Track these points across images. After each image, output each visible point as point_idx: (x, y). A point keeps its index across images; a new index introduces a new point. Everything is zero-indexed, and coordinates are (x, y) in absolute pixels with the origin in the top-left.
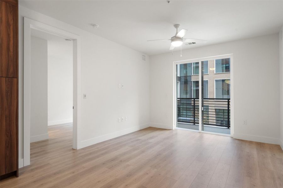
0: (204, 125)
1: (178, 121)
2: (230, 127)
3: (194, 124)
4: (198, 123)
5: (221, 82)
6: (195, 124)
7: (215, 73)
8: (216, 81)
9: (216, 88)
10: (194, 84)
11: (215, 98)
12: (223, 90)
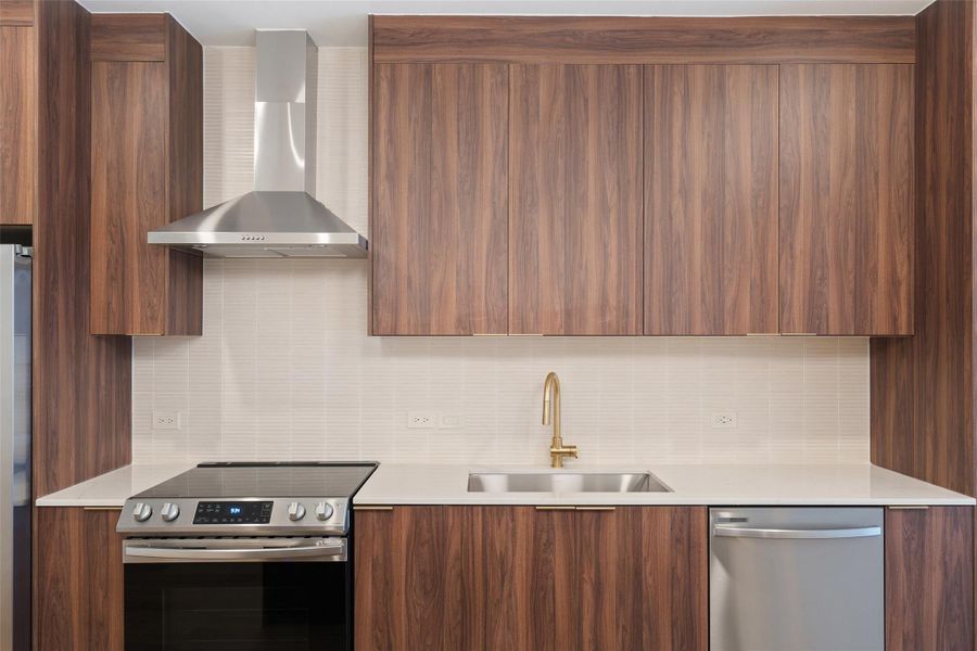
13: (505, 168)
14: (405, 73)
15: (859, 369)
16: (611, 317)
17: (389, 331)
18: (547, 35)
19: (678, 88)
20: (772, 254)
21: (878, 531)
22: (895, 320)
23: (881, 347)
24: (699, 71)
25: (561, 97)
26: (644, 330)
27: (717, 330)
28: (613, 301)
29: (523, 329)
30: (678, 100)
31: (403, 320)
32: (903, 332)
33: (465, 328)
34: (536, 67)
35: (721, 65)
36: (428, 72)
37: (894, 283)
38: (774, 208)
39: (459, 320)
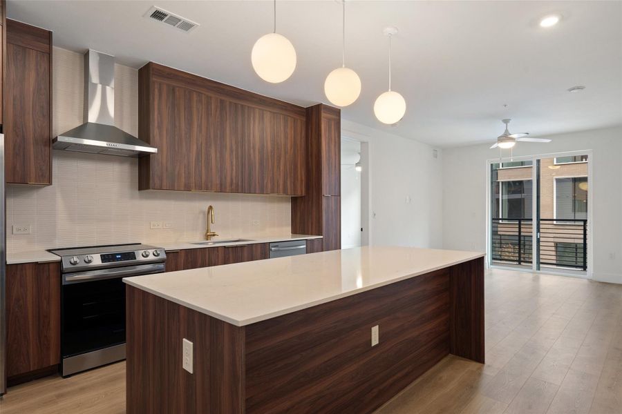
0: (541, 265)
1: (494, 259)
2: (586, 267)
3: (520, 264)
4: (531, 262)
5: (570, 184)
6: (522, 263)
7: (555, 163)
8: (558, 181)
9: (557, 197)
10: (504, 187)
11: (555, 218)
12: (574, 201)
13: (201, 131)
14: (165, 88)
15: (287, 207)
16: (234, 186)
17: (159, 188)
18: (215, 87)
19: (252, 115)
20: (275, 170)
21: (305, 246)
22: (302, 192)
23: (295, 201)
24: (257, 111)
25: (218, 110)
26: (243, 191)
27: (262, 192)
28: (234, 181)
29: (207, 189)
30: (252, 118)
31: (164, 184)
32: (303, 195)
33: (188, 188)
34: (211, 97)
35: (263, 110)
36: (173, 90)
37: (302, 181)
38: (276, 156)
39: (185, 185)
